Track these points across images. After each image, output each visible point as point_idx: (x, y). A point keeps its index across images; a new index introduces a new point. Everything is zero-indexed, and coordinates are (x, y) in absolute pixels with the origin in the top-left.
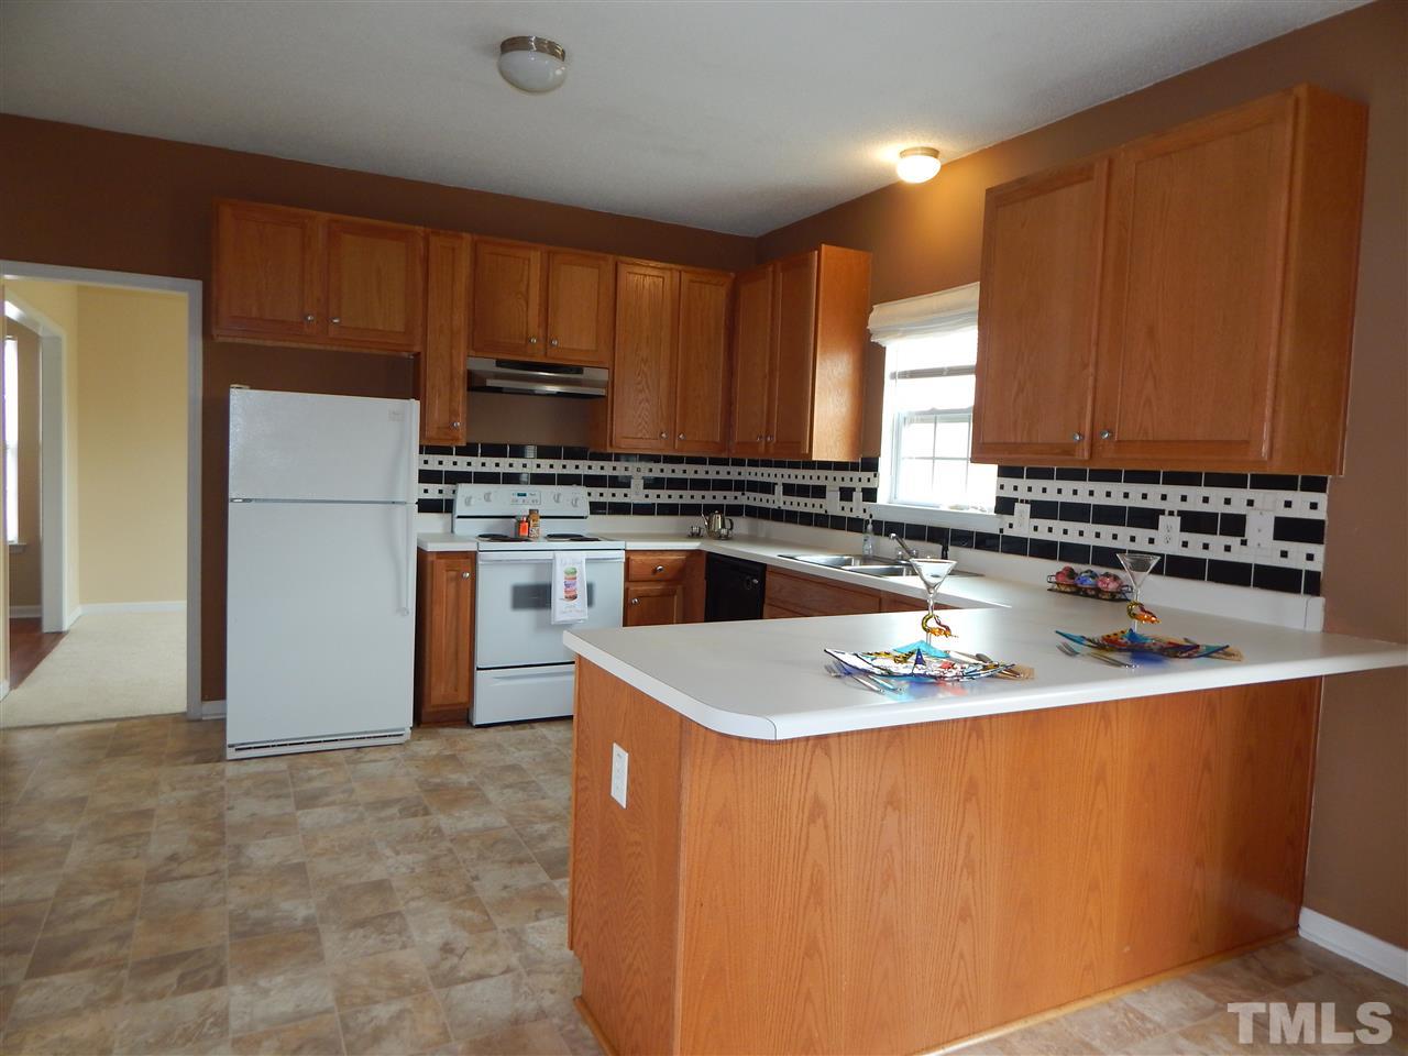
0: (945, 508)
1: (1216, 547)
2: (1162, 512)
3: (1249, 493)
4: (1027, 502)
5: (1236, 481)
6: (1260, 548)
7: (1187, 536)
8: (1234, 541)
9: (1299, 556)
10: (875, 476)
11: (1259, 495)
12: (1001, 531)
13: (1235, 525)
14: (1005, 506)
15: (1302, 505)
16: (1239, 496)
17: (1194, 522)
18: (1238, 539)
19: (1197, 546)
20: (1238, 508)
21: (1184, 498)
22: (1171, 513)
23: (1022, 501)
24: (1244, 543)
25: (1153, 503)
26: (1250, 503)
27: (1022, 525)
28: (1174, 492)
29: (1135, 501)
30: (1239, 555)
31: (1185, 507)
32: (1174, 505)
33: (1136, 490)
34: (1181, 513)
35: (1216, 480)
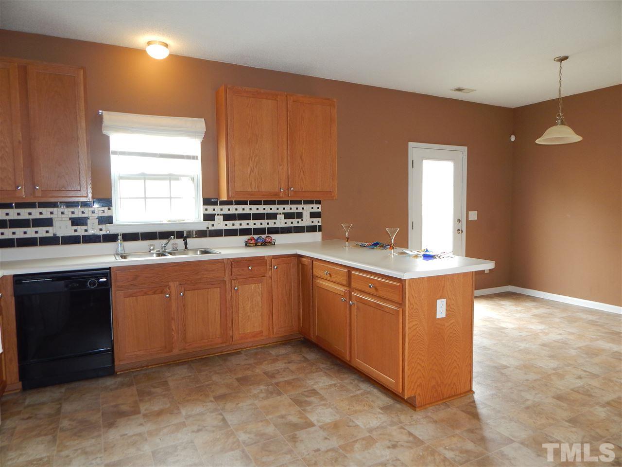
0: (165, 222)
1: (295, 223)
2: (278, 214)
3: (303, 206)
4: (221, 215)
5: (299, 202)
6: (307, 221)
7: (286, 220)
8: (300, 220)
9: (316, 222)
10: (109, 209)
11: (305, 206)
12: (208, 228)
13: (299, 215)
14: (209, 217)
15: (316, 208)
16: (300, 207)
17: (288, 216)
18: (301, 219)
19: (289, 223)
20: (300, 210)
21: (284, 209)
22: (280, 214)
23: (218, 215)
24: (302, 220)
25: (274, 211)
26: (303, 209)
27: (219, 224)
28: (281, 207)
29: (268, 211)
30: (302, 224)
31: (285, 211)
32: (281, 210)
33: (268, 207)
34: (283, 213)
35: (293, 202)
